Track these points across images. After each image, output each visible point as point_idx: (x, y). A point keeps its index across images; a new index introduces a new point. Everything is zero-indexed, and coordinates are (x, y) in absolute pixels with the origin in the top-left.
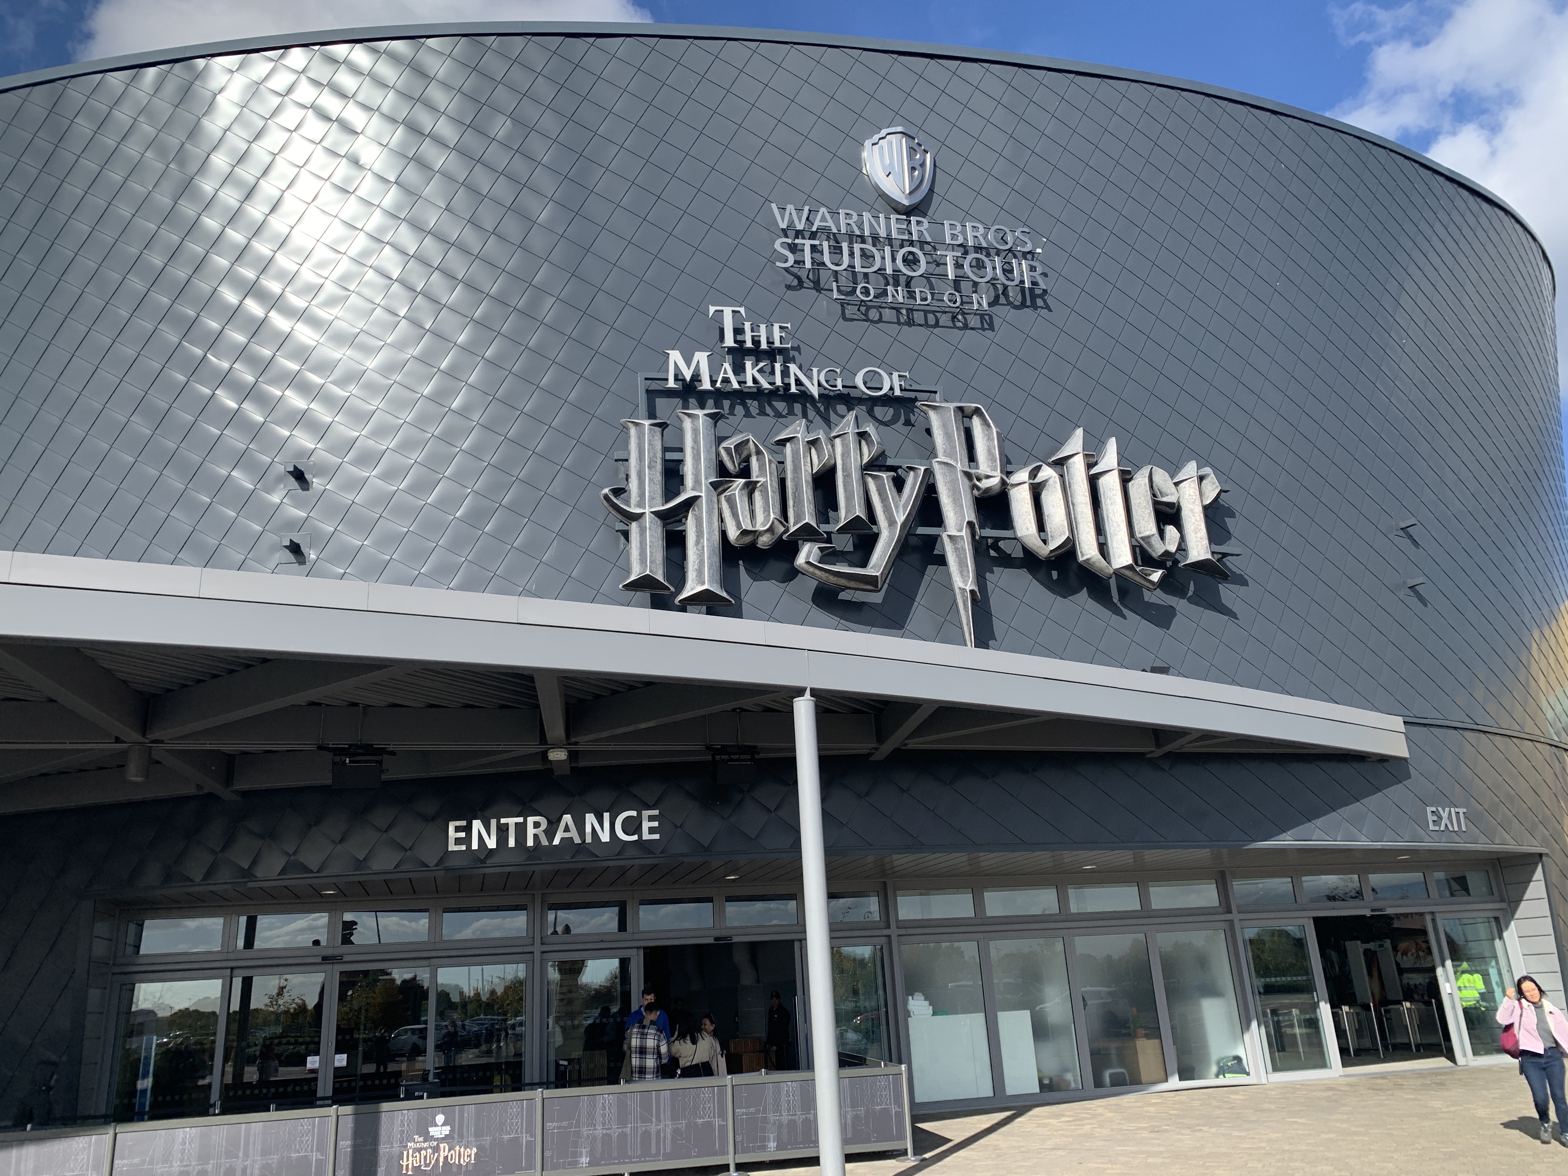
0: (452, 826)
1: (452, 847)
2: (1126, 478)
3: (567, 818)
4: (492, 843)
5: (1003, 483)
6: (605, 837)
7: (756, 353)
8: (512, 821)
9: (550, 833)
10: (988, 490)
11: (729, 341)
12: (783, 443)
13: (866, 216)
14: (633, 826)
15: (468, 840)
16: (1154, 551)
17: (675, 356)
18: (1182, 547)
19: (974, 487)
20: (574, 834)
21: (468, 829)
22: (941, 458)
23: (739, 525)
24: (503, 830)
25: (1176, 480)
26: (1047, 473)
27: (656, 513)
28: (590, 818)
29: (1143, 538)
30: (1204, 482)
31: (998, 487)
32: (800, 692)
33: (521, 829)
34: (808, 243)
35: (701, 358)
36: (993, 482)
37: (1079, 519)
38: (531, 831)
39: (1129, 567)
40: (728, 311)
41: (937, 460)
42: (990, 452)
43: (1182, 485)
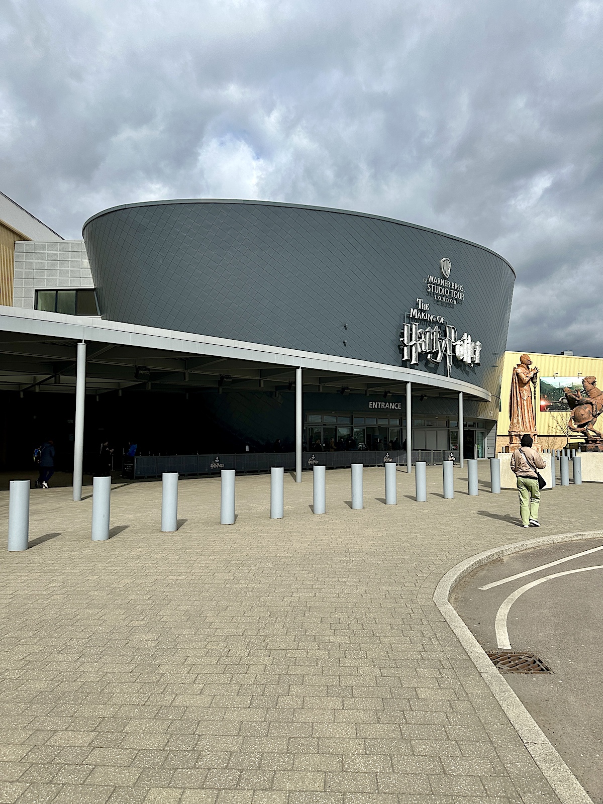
0: (370, 403)
1: (370, 407)
3: (388, 403)
4: (376, 407)
5: (456, 344)
6: (393, 408)
7: (424, 311)
8: (379, 403)
9: (385, 406)
11: (420, 308)
12: (426, 332)
13: (442, 280)
14: (397, 406)
15: (372, 406)
17: (412, 310)
19: (451, 345)
20: (388, 406)
21: (372, 404)
22: (448, 337)
23: (422, 349)
24: (378, 404)
26: (462, 343)
27: (410, 345)
28: (391, 404)
29: (472, 357)
32: (460, 392)
33: (381, 404)
34: (433, 286)
35: (416, 310)
36: (454, 344)
38: (382, 405)
42: (455, 337)
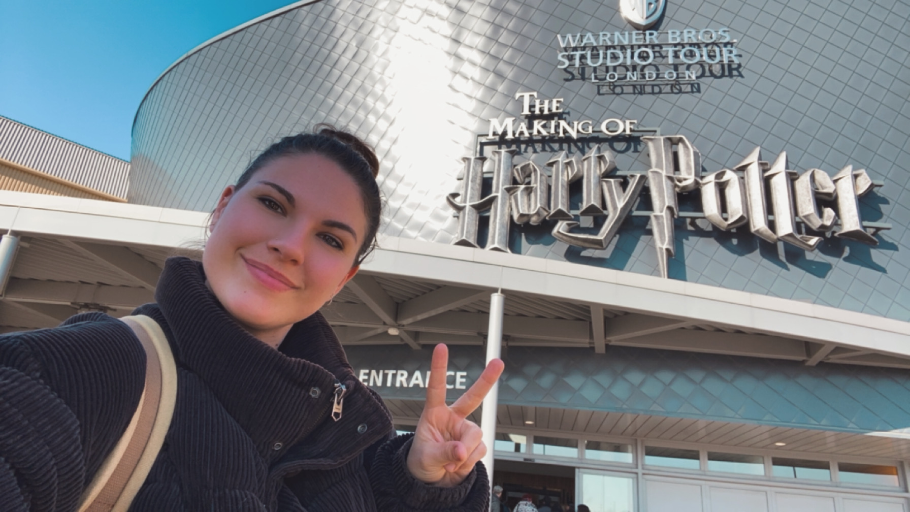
2: (792, 178)
3: (417, 374)
4: (379, 383)
5: (696, 182)
8: (390, 373)
10: (684, 188)
11: (526, 112)
12: (551, 165)
13: (617, 34)
15: (368, 380)
16: (813, 225)
17: (494, 121)
18: (837, 222)
19: (676, 186)
20: (420, 382)
21: (369, 374)
22: (653, 169)
23: (518, 211)
25: (835, 178)
27: (473, 206)
29: (806, 217)
30: (859, 179)
31: (692, 186)
32: (495, 290)
33: (394, 377)
34: (578, 54)
35: (509, 121)
36: (690, 182)
37: (753, 205)
38: (399, 379)
39: (790, 235)
40: (527, 96)
41: (651, 170)
42: (688, 165)
43: (840, 181)
